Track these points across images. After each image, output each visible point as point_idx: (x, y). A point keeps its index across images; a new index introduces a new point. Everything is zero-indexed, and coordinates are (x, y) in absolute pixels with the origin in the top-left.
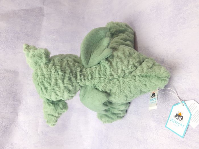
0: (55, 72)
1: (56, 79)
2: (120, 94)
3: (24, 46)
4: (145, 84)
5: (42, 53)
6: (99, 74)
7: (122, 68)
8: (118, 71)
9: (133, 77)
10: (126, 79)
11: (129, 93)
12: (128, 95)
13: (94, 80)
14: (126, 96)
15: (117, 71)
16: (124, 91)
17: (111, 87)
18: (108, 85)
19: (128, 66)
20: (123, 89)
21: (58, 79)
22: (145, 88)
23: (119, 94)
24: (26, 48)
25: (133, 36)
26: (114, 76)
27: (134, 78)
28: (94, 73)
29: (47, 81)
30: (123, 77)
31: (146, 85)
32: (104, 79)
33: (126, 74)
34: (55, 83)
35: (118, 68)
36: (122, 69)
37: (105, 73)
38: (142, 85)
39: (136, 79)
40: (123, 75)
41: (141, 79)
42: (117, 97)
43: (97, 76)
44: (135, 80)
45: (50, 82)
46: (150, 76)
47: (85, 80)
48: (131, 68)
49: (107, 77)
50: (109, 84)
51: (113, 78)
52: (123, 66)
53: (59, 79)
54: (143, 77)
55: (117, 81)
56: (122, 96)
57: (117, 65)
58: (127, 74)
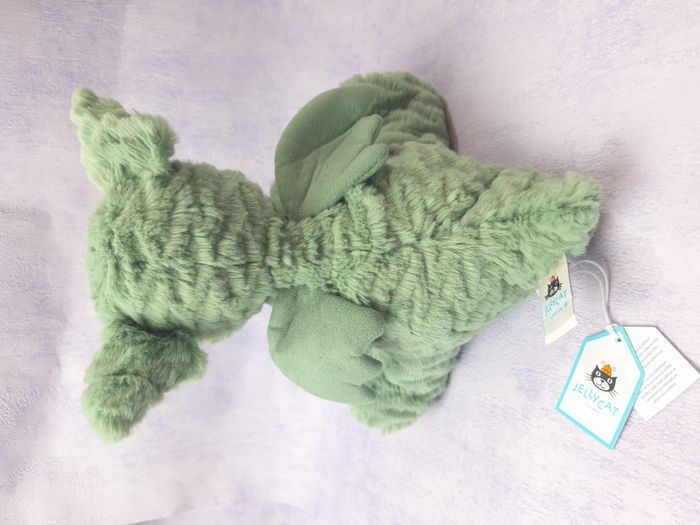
0: (189, 206)
1: (189, 234)
2: (430, 304)
3: (77, 98)
4: (516, 248)
5: (146, 137)
6: (345, 236)
7: (424, 203)
8: (410, 216)
9: (470, 230)
10: (444, 243)
11: (462, 295)
12: (458, 308)
13: (326, 261)
14: (452, 312)
15: (407, 219)
16: (440, 289)
17: (392, 280)
18: (381, 275)
19: (445, 195)
20: (439, 284)
21: (197, 232)
22: (518, 265)
23: (426, 306)
24: (86, 105)
25: (441, 112)
26: (401, 238)
27: (474, 233)
28: (327, 235)
29: (151, 234)
30: (433, 236)
31: (519, 253)
32: (364, 253)
33: (441, 224)
34: (182, 246)
35: (409, 209)
36: (425, 209)
37: (367, 228)
38: (505, 257)
39: (482, 237)
40: (432, 227)
41: (498, 232)
42: (418, 320)
43: (339, 244)
44: (477, 238)
45: (164, 239)
46: (528, 213)
47: (294, 259)
48: (456, 199)
49: (375, 243)
50: (384, 270)
51: (399, 245)
52: (426, 197)
53: (202, 234)
54: (504, 221)
55: (414, 255)
56: (436, 312)
57: (404, 198)
58: (446, 223)
